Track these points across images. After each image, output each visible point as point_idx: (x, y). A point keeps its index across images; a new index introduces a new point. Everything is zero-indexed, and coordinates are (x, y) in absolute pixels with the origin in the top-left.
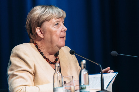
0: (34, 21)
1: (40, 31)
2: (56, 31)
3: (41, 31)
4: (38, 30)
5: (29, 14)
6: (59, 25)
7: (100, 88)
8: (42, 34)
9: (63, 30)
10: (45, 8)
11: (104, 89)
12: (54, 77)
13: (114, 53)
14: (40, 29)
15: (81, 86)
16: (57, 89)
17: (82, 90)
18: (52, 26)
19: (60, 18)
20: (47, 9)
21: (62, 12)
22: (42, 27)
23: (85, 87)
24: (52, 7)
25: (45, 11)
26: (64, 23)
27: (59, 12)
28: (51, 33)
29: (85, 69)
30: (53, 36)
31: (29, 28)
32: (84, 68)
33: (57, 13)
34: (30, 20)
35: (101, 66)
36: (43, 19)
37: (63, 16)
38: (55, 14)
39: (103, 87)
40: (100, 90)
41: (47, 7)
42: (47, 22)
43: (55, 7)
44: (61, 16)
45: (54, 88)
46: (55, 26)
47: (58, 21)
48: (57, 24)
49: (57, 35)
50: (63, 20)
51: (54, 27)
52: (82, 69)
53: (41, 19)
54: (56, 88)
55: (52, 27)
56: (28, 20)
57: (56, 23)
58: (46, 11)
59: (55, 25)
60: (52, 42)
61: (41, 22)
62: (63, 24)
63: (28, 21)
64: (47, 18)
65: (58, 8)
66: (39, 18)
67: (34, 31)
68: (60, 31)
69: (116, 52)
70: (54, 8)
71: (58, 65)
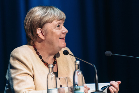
0: (35, 22)
1: (41, 32)
3: (42, 32)
4: (39, 31)
7: (95, 89)
9: (64, 32)
10: (46, 9)
11: (98, 90)
12: (47, 78)
13: (108, 53)
14: (41, 30)
15: (75, 87)
16: (51, 91)
17: (76, 92)
18: (53, 28)
20: (49, 11)
22: (43, 28)
23: (80, 88)
29: (79, 70)
32: (78, 68)
35: (95, 66)
36: (45, 21)
38: (57, 15)
39: (97, 88)
40: (95, 91)
41: (48, 8)
45: (48, 90)
52: (76, 70)
53: (43, 21)
54: (50, 89)
57: (58, 25)
58: (47, 12)
59: (57, 27)
66: (41, 19)
69: (111, 52)
71: (51, 66)
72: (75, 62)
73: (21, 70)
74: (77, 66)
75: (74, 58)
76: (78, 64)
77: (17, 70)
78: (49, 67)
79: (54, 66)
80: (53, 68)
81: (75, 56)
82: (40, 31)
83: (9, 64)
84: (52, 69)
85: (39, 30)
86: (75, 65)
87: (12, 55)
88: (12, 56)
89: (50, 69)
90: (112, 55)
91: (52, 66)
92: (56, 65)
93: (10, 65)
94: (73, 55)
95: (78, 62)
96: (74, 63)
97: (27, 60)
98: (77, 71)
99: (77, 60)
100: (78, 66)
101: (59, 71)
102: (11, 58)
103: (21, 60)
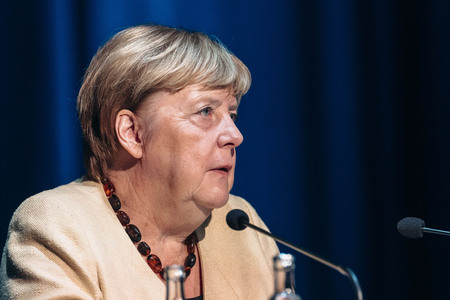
0: (112, 81)
1: (133, 127)
2: (197, 139)
3: (136, 128)
4: (123, 123)
5: (100, 52)
6: (214, 118)
8: (138, 140)
9: (225, 139)
10: (167, 35)
13: (411, 225)
14: (131, 120)
18: (181, 114)
19: (223, 87)
21: (233, 67)
22: (142, 112)
24: (198, 39)
25: (164, 47)
26: (235, 112)
27: (223, 65)
28: (175, 141)
29: (289, 291)
30: (183, 158)
31: (89, 108)
32: (287, 285)
33: (214, 66)
34: (99, 77)
35: (355, 278)
37: (235, 82)
42: (166, 95)
43: (213, 40)
44: (230, 79)
46: (195, 118)
47: (212, 102)
48: (207, 110)
49: (196, 156)
50: (235, 103)
51: (193, 123)
52: (277, 292)
53: (141, 79)
55: (185, 118)
56: (93, 75)
58: (169, 50)
59: (199, 113)
60: (172, 181)
61: (140, 88)
62: (232, 116)
63: (90, 80)
64: (170, 76)
65: (224, 49)
66: (136, 73)
67: (109, 124)
68: (214, 140)
69: (420, 222)
70: (206, 42)
71: (177, 273)
72: (276, 259)
73: (53, 285)
74: (282, 276)
75: (271, 241)
76: (289, 267)
77: (34, 286)
78: (168, 279)
79: (188, 273)
80: (182, 280)
81: (273, 234)
82: (129, 125)
83: (4, 260)
84: (179, 284)
85: (125, 118)
86: (276, 269)
87: (16, 224)
88: (17, 228)
89: (172, 285)
90: (426, 234)
91: (179, 273)
92: (194, 270)
93: (10, 262)
94: (267, 230)
95: (287, 260)
96: (271, 263)
97: (77, 244)
98: (283, 295)
99: (283, 249)
100: (288, 275)
101: (206, 294)
102: (13, 236)
103: (53, 244)
